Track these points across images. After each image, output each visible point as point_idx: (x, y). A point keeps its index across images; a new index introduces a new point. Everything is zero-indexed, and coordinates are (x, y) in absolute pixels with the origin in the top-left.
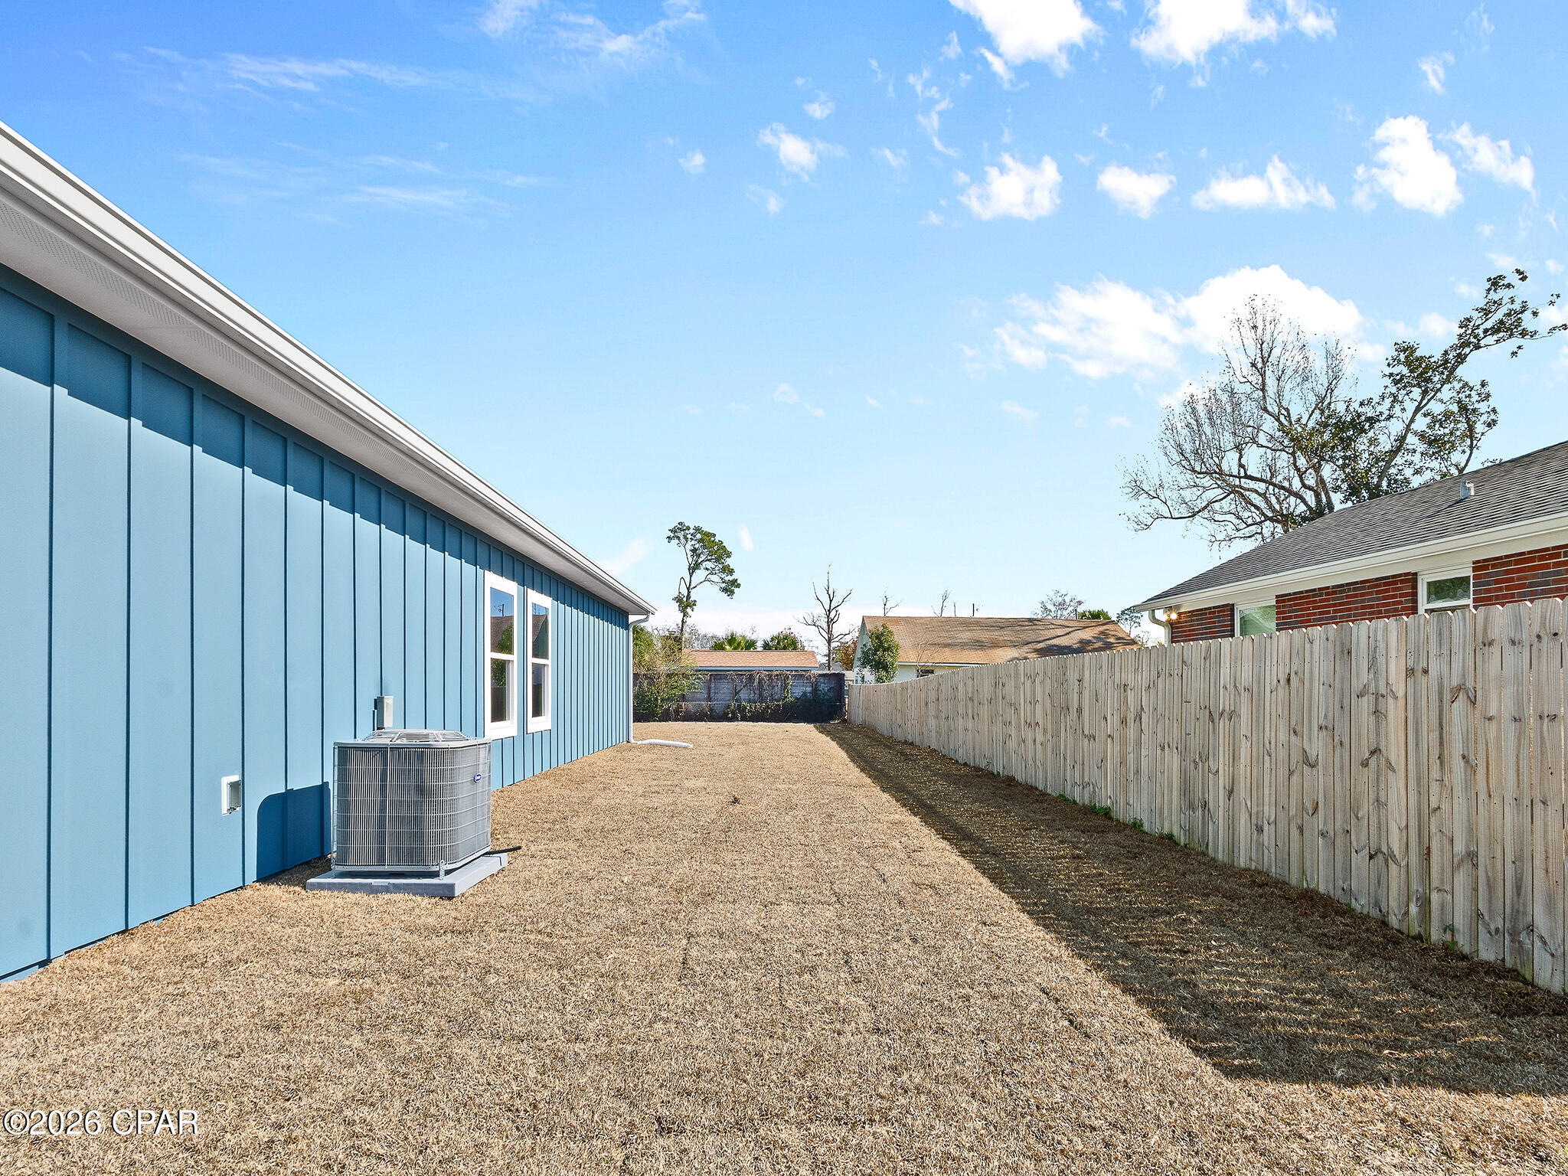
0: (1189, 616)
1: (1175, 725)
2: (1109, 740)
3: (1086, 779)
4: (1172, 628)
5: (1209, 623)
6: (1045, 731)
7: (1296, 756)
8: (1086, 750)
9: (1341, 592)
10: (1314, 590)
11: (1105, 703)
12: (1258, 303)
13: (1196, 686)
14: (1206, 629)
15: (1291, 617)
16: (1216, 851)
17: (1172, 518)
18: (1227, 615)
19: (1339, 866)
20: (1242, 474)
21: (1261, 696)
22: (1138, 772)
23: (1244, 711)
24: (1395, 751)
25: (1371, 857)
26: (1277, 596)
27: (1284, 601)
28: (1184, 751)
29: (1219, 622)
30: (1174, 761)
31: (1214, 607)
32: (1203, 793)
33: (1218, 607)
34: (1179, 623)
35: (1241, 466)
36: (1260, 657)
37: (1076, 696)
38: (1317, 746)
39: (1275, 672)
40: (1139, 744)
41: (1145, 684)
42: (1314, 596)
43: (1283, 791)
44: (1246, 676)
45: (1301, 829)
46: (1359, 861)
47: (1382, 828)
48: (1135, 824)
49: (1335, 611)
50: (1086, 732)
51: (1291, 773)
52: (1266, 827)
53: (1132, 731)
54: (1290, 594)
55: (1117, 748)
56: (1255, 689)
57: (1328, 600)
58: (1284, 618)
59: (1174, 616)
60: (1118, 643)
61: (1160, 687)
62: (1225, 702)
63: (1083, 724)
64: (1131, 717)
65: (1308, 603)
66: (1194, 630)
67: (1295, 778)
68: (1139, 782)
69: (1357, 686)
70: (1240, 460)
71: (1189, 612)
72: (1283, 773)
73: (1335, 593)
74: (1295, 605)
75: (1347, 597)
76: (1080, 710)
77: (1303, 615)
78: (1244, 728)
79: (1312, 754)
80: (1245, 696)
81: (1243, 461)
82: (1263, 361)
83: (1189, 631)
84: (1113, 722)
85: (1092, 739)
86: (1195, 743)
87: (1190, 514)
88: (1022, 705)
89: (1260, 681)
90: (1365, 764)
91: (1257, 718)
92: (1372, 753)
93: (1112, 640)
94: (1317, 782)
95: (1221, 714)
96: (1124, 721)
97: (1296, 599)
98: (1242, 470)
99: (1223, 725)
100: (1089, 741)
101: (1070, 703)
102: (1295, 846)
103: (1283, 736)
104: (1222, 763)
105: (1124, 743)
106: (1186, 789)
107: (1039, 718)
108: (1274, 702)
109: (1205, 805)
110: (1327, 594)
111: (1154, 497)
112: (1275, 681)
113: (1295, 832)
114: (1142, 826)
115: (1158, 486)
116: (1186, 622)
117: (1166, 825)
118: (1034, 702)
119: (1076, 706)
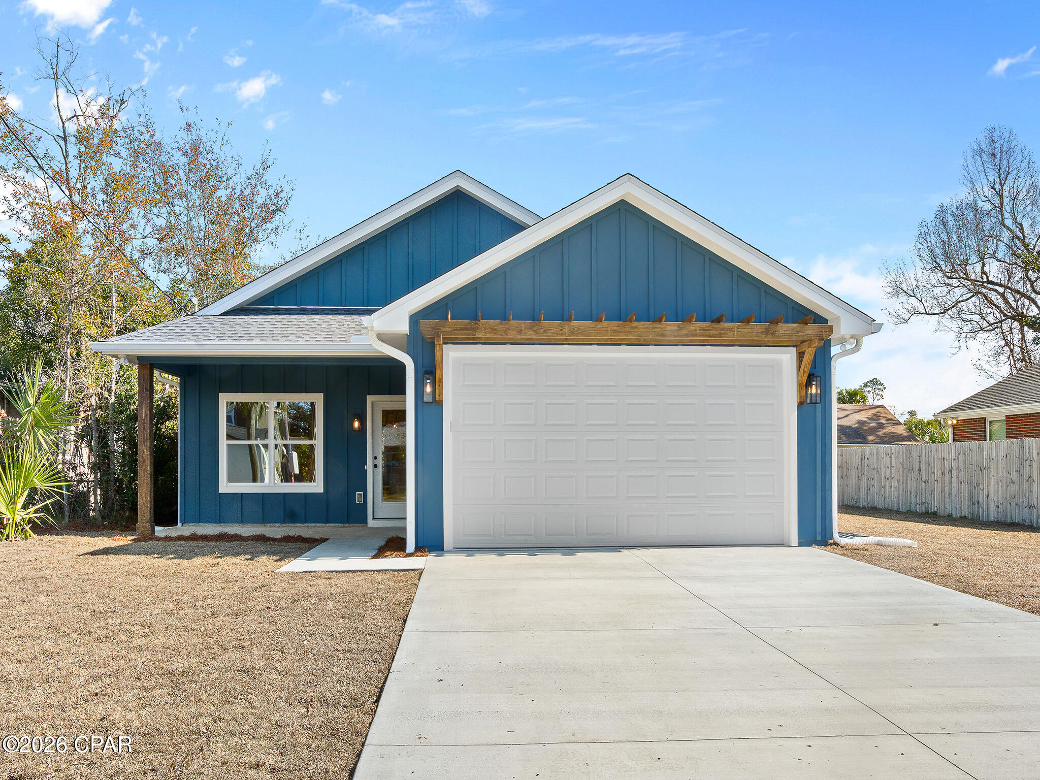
0: (963, 422)
1: (967, 473)
2: (936, 482)
3: (923, 501)
4: (954, 428)
5: (974, 426)
6: (898, 481)
7: (1009, 480)
8: (923, 487)
9: (1033, 416)
10: (1022, 414)
11: (934, 466)
12: (996, 136)
13: (975, 458)
14: (972, 429)
15: (1012, 426)
16: (983, 518)
17: (926, 314)
18: (983, 423)
19: (1021, 513)
20: (985, 280)
21: (998, 461)
22: (950, 494)
23: (993, 467)
24: (1035, 476)
25: (1029, 508)
26: (1006, 416)
27: (1009, 418)
28: (970, 483)
29: (979, 426)
30: (966, 487)
31: (976, 419)
32: (978, 497)
33: (978, 418)
34: (957, 425)
35: (984, 273)
36: (998, 448)
37: (917, 464)
38: (1015, 477)
39: (1002, 454)
40: (950, 482)
41: (953, 458)
42: (1022, 417)
43: (1005, 492)
44: (993, 455)
45: (1010, 504)
46: (1027, 510)
47: (1032, 499)
48: (949, 516)
49: (1030, 425)
50: (923, 480)
51: (1007, 486)
52: (1000, 506)
53: (947, 477)
54: (1012, 415)
55: (940, 485)
56: (996, 459)
57: (1027, 419)
58: (1009, 426)
59: (955, 422)
60: (889, 424)
61: (960, 459)
62: (986, 464)
63: (921, 476)
64: (946, 472)
65: (1019, 420)
66: (965, 429)
67: (1009, 488)
68: (950, 497)
69: (1025, 458)
70: (983, 268)
71: (963, 420)
72: (1005, 486)
73: (1030, 416)
74: (1014, 420)
75: (1035, 419)
76: (920, 470)
77: (1017, 426)
78: (993, 473)
79: (1014, 479)
80: (993, 461)
81: (986, 269)
82: (1001, 182)
83: (963, 430)
84: (938, 474)
85: (927, 482)
86: (974, 480)
87: (942, 311)
88: (882, 469)
89: (998, 457)
90: (1028, 481)
91: (997, 469)
92: (1029, 477)
93: (883, 421)
94: (1014, 488)
95: (985, 468)
96: (943, 474)
97: (1014, 418)
98: (985, 277)
99: (985, 472)
100: (925, 483)
101: (914, 467)
102: (1009, 510)
103: (1005, 475)
104: (985, 486)
105: (943, 483)
106: (971, 497)
107: (894, 474)
108: (1002, 464)
109: (978, 502)
110: (1027, 417)
111: (912, 296)
112: (1002, 457)
113: (1009, 505)
114: (952, 515)
115: (914, 286)
116: (961, 425)
117: (963, 513)
118: (890, 467)
119: (917, 468)
